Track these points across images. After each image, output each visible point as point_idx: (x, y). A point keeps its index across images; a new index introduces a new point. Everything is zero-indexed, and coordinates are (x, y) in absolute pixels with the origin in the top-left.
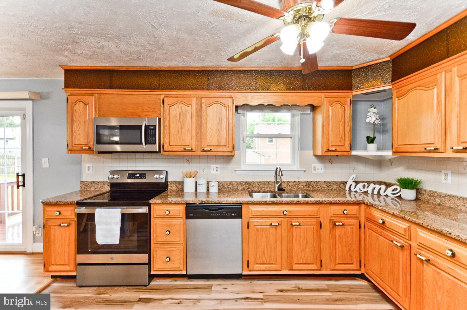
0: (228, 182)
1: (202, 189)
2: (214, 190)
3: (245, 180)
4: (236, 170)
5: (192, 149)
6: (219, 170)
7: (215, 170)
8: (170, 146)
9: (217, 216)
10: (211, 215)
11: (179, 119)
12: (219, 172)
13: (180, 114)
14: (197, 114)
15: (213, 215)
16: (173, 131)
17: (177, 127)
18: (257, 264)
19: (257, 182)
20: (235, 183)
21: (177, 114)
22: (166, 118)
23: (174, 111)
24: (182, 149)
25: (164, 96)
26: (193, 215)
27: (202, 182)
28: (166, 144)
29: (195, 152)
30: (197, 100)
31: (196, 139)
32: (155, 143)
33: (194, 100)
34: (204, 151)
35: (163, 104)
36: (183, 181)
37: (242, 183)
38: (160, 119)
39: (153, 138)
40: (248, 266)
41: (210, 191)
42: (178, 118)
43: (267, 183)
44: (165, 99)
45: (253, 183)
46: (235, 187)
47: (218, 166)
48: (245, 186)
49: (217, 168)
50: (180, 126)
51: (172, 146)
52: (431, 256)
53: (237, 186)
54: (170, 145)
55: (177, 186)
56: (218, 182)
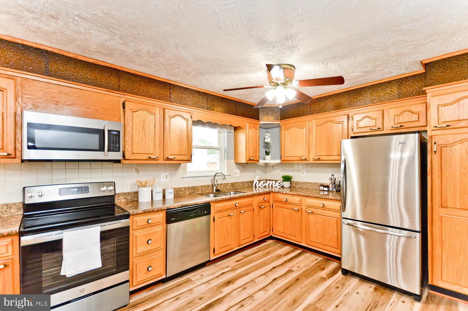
0: (177, 188)
1: (158, 197)
2: (170, 196)
3: (190, 185)
4: (184, 177)
5: (157, 158)
6: (168, 178)
7: (165, 178)
8: (132, 155)
11: (143, 127)
12: (168, 180)
13: (144, 121)
14: (160, 124)
15: (191, 215)
16: (136, 139)
17: (140, 135)
18: (220, 248)
19: (200, 186)
20: (183, 189)
21: (140, 121)
22: (128, 125)
23: (137, 117)
24: (147, 158)
25: (124, 99)
26: (174, 219)
28: (128, 152)
29: (158, 160)
30: (160, 109)
31: (159, 148)
32: (119, 151)
33: (157, 111)
34: (168, 159)
35: (124, 108)
37: (188, 188)
39: (116, 144)
40: (214, 252)
41: (166, 198)
42: (141, 125)
43: (207, 187)
44: (127, 103)
45: (197, 187)
46: (183, 192)
47: (167, 174)
48: (191, 190)
49: (167, 176)
50: (144, 133)
51: (134, 154)
52: (313, 210)
53: (184, 192)
54: (133, 153)
55: (127, 197)
56: (174, 189)
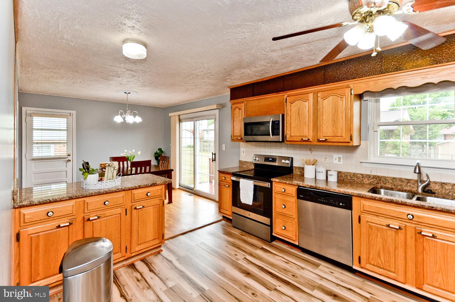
0: (351, 173)
1: (322, 177)
3: (374, 173)
4: (361, 161)
5: (309, 139)
6: (342, 160)
7: (337, 160)
8: (291, 137)
9: (324, 202)
10: (319, 200)
11: (298, 114)
12: (341, 162)
13: (299, 109)
14: (314, 108)
15: (321, 200)
16: (293, 125)
17: (296, 120)
18: (370, 264)
19: (390, 177)
20: (360, 175)
21: (296, 110)
22: (288, 114)
23: (294, 107)
24: (300, 140)
25: (287, 96)
26: (302, 196)
27: (322, 170)
28: (288, 135)
29: (311, 142)
30: (313, 95)
31: (313, 131)
32: (279, 135)
33: (311, 96)
34: (319, 141)
35: (286, 102)
36: (304, 168)
37: (369, 176)
38: (283, 116)
39: (277, 131)
40: (360, 262)
41: (328, 180)
43: (406, 181)
44: (288, 98)
45: (385, 178)
46: (360, 180)
47: (341, 156)
48: (372, 180)
49: (339, 158)
50: (299, 120)
51: (292, 137)
53: (362, 179)
54: (291, 136)
55: (301, 171)
56: (338, 172)
